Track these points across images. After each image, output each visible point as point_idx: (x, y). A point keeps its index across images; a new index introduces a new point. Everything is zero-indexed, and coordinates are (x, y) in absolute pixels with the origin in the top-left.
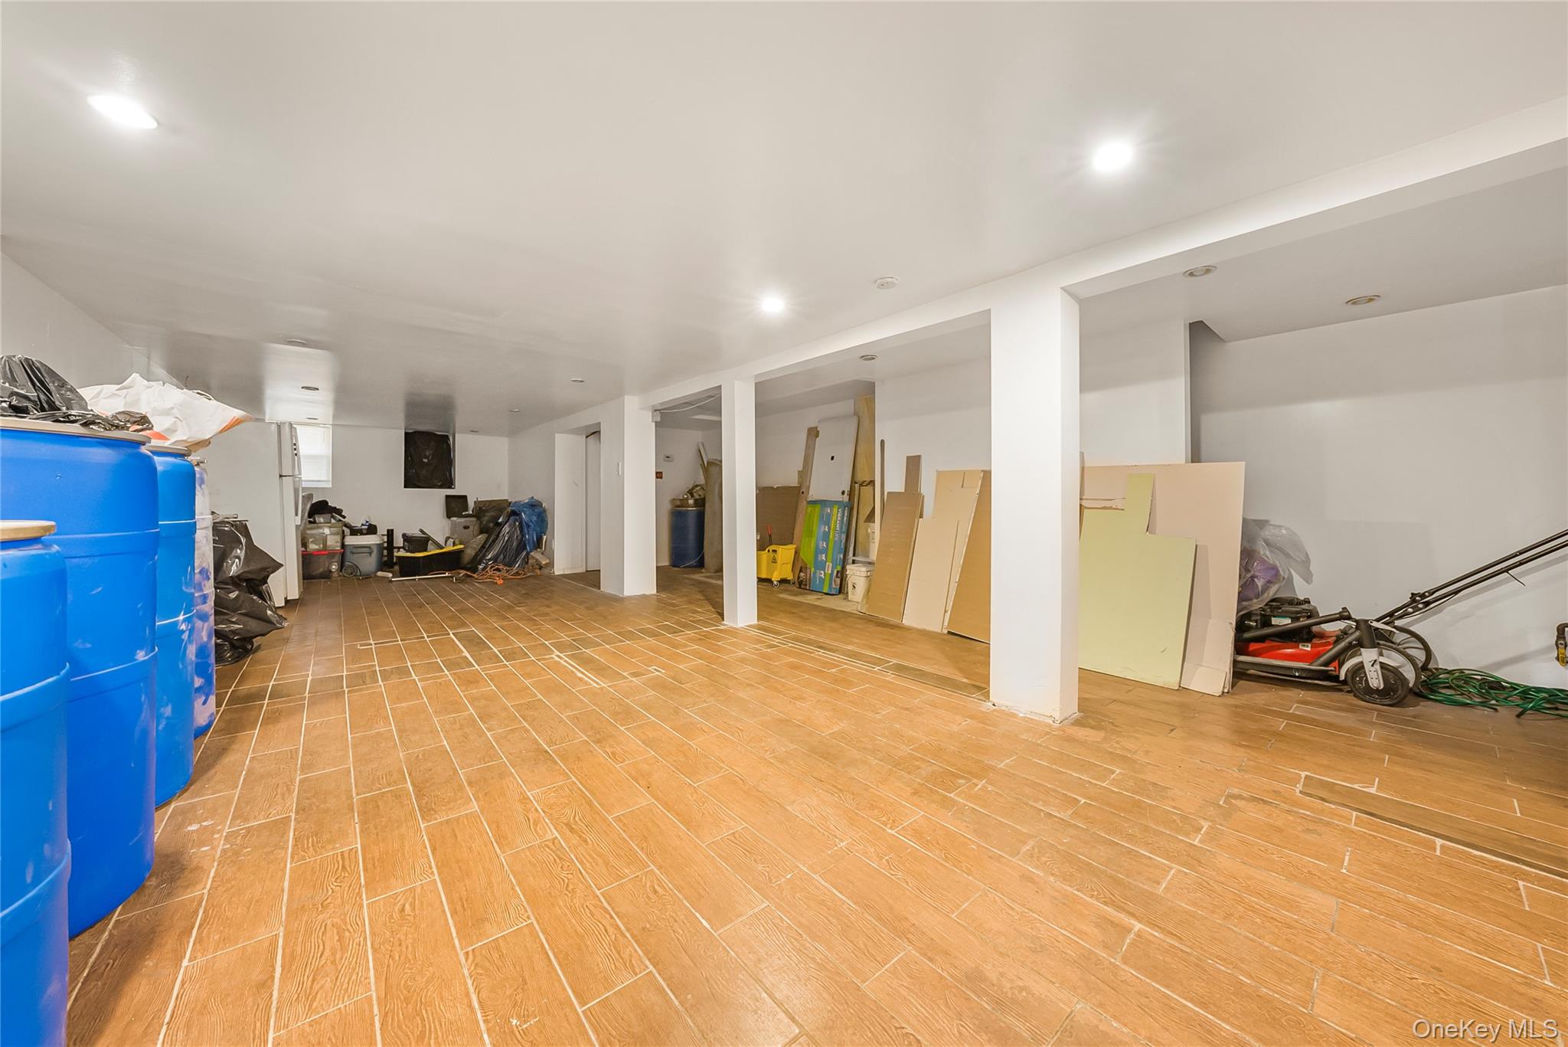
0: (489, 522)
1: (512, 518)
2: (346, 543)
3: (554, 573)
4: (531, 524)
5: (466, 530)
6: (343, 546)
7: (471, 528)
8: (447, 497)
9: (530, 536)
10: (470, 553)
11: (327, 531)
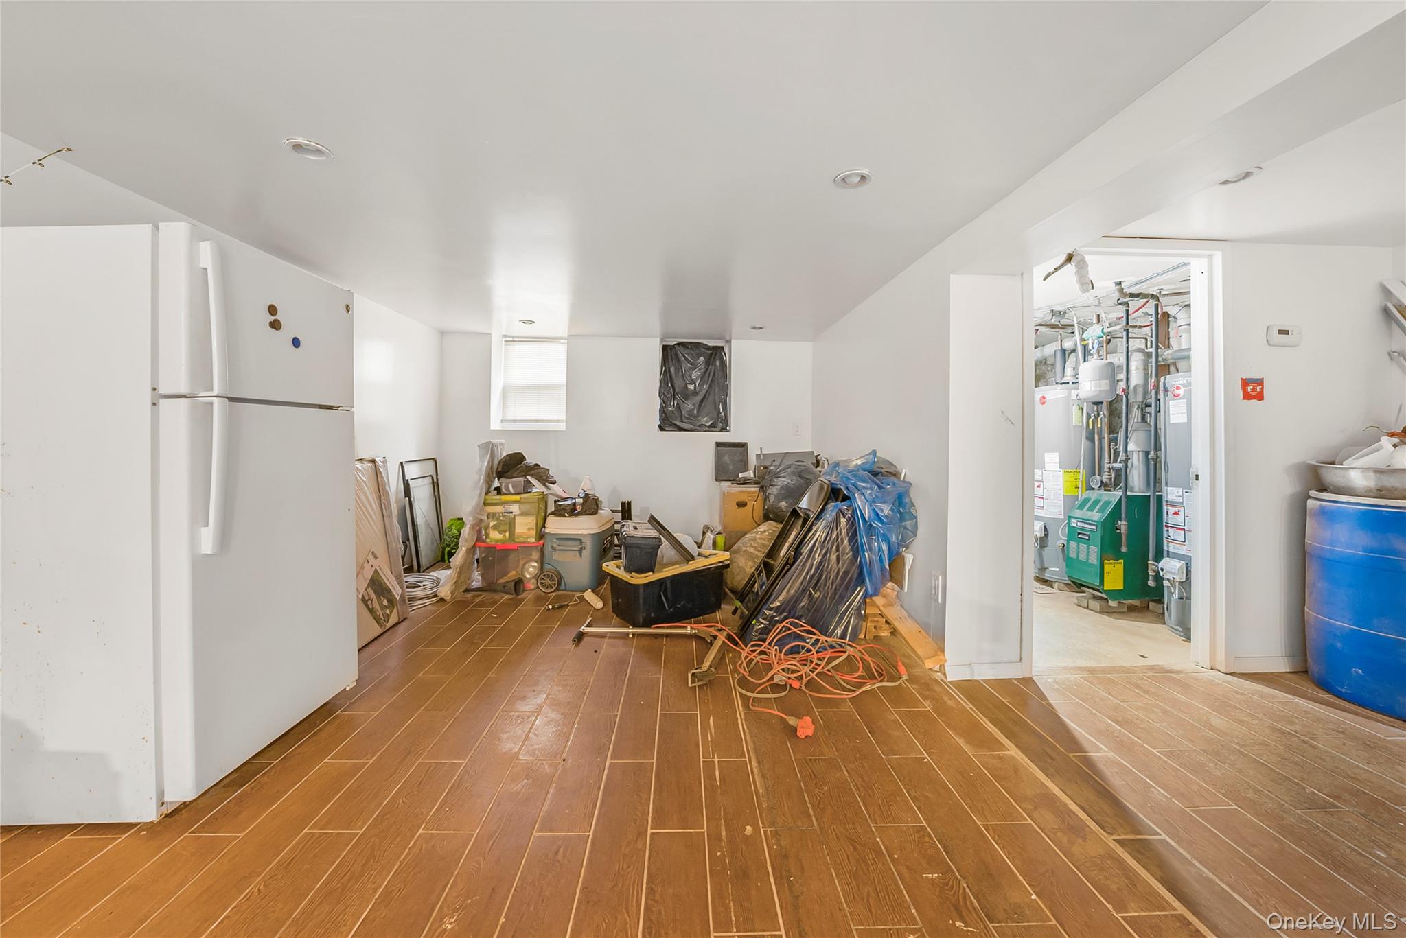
0: (779, 498)
1: (831, 505)
2: (547, 531)
3: (942, 670)
4: (876, 524)
5: (742, 509)
6: (541, 536)
7: (750, 505)
8: (718, 445)
9: (876, 551)
10: (745, 566)
11: (515, 509)
